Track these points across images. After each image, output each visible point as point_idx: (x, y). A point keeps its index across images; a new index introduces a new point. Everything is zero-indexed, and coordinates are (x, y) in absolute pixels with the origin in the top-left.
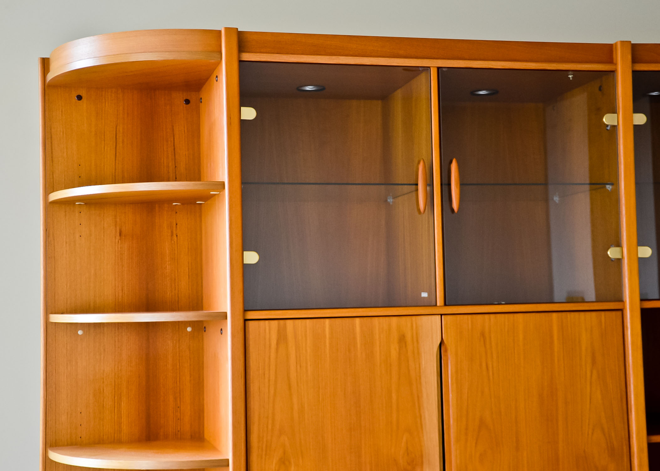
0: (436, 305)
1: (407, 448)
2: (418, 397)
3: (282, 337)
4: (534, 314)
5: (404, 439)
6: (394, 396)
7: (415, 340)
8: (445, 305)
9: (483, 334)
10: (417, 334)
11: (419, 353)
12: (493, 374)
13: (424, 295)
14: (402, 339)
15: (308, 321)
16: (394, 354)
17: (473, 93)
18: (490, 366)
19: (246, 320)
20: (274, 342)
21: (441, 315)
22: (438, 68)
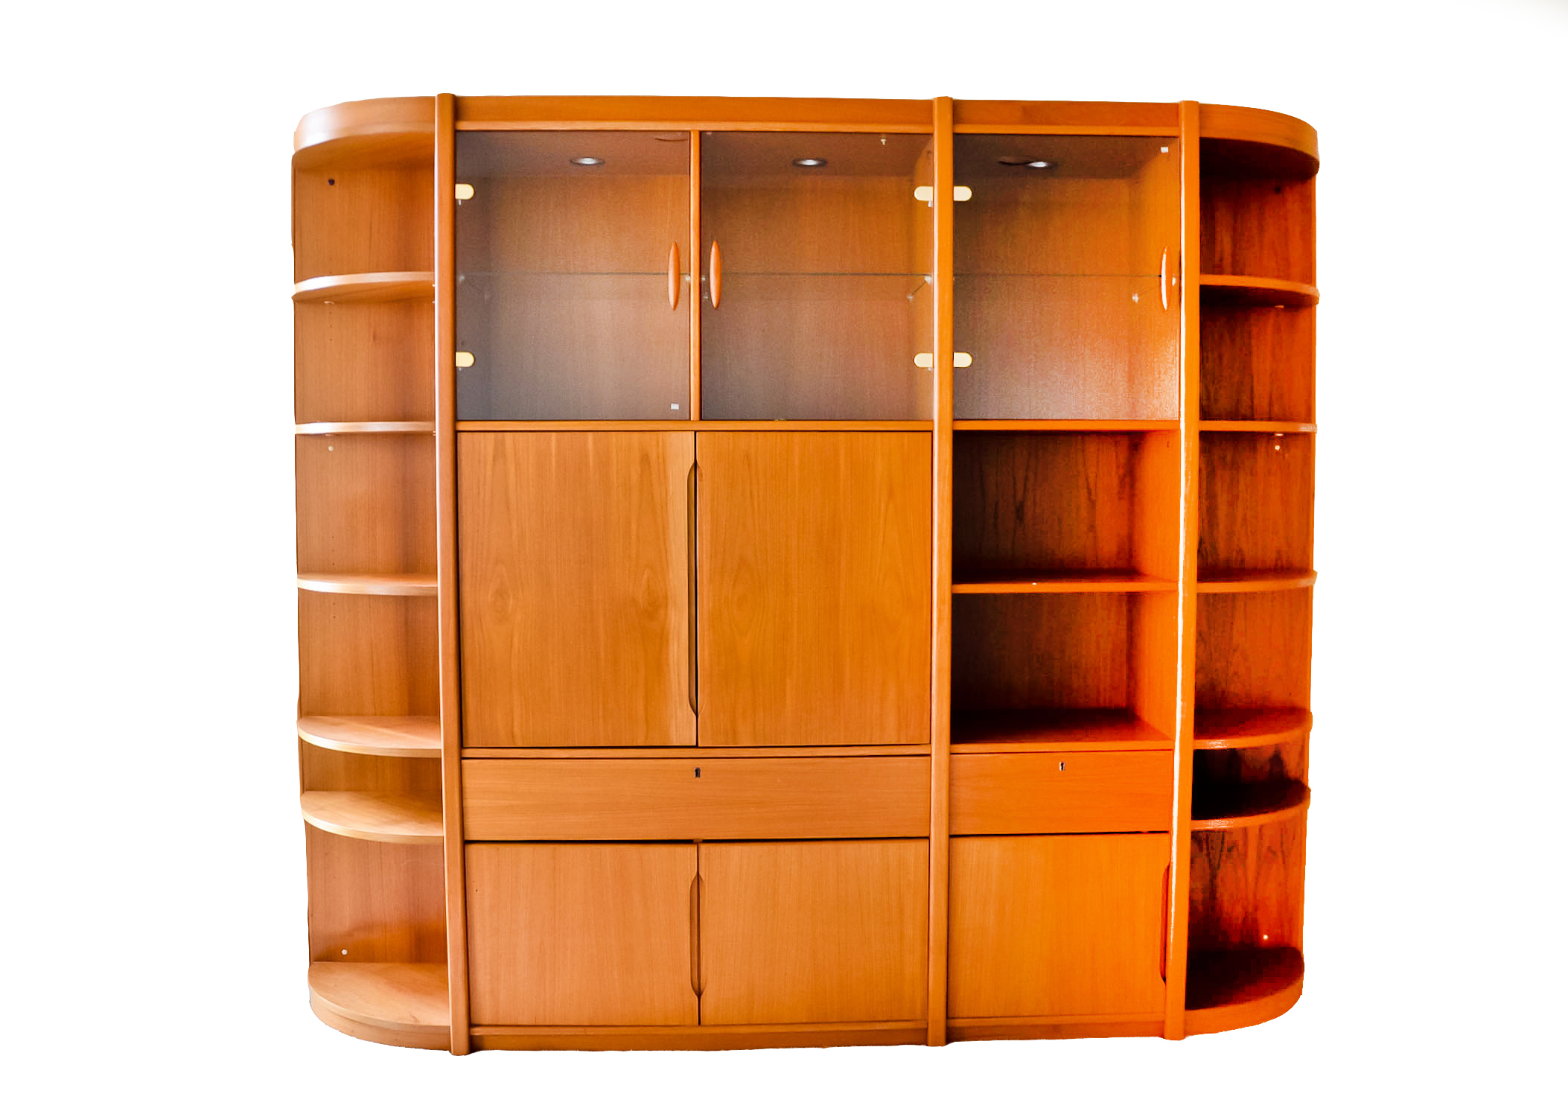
0: (690, 419)
1: (649, 586)
2: (664, 527)
3: (499, 453)
4: (815, 433)
5: (645, 576)
6: (634, 527)
7: (661, 460)
8: (701, 419)
9: (747, 456)
10: (663, 454)
11: (666, 477)
12: (758, 506)
13: (675, 407)
14: (645, 459)
15: (530, 434)
16: (635, 477)
17: (796, 163)
18: (755, 494)
19: (456, 432)
20: (490, 459)
21: (695, 432)
22: (701, 133)
